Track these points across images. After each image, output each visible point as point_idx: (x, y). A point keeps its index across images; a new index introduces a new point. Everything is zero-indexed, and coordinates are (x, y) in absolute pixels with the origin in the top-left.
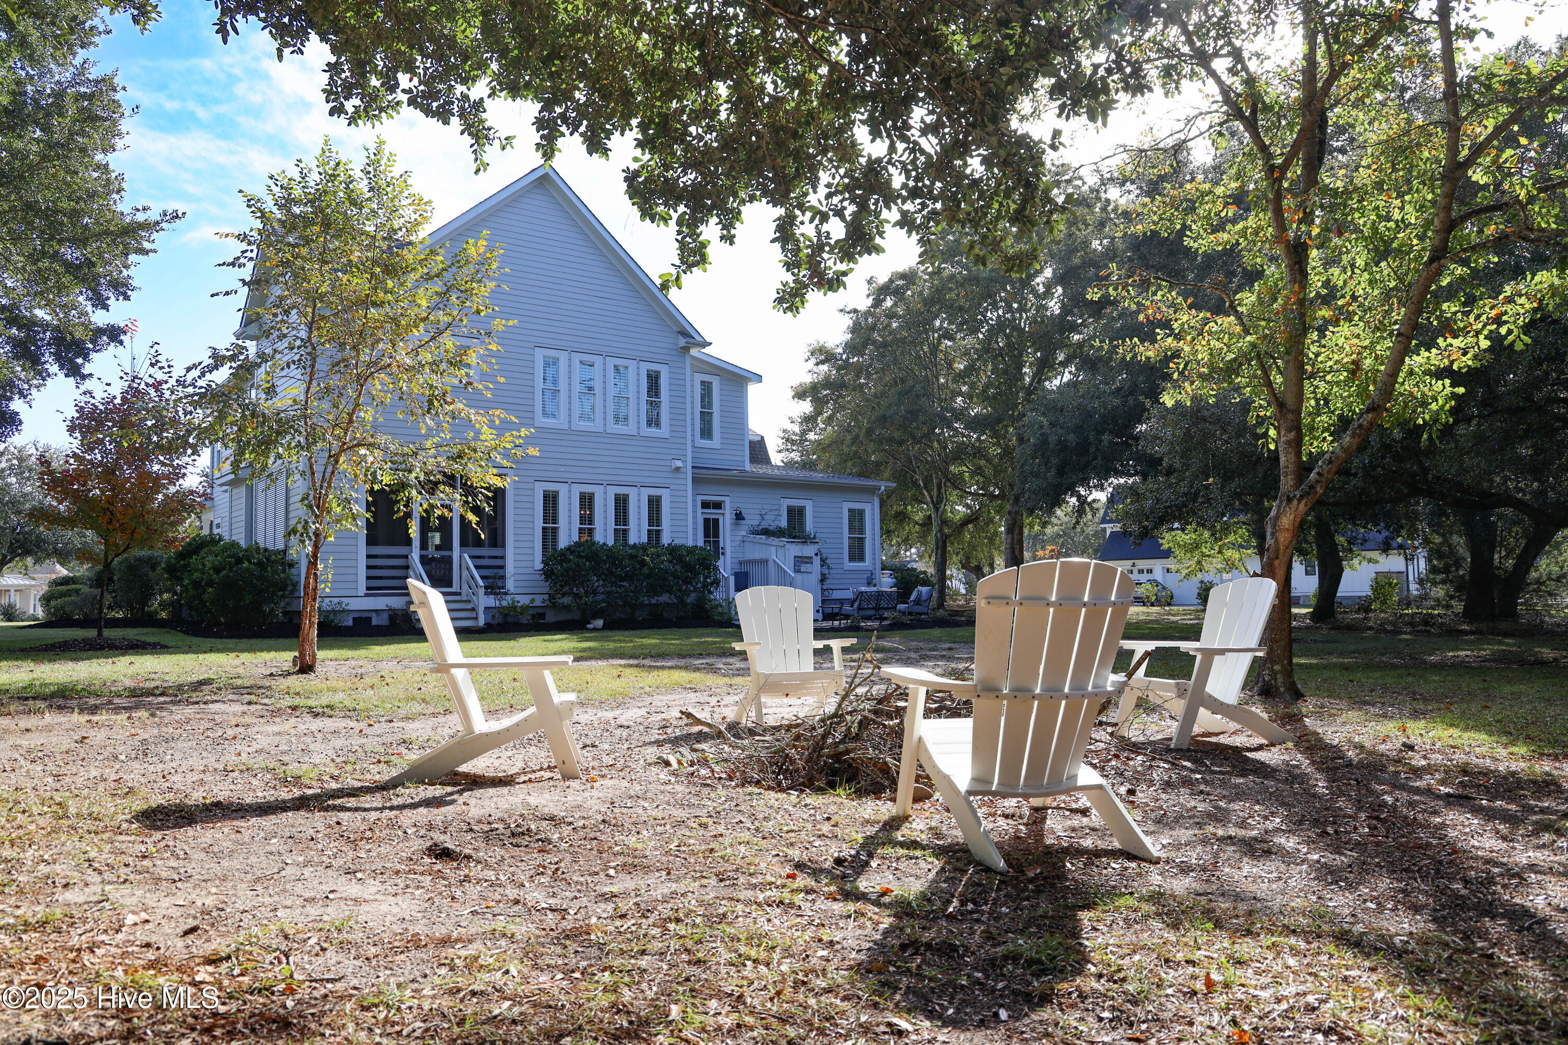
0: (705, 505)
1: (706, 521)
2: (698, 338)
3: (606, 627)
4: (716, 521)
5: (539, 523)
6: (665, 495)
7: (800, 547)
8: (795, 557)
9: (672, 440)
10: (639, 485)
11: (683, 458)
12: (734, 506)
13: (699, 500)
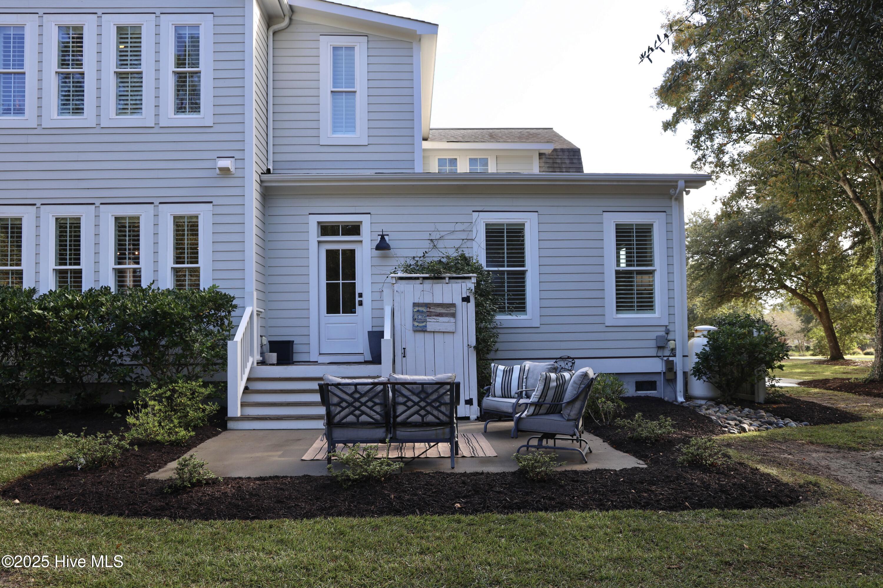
0: (326, 230)
1: (332, 255)
4: (350, 256)
6: (205, 217)
8: (415, 305)
9: (217, 128)
10: (157, 201)
11: (237, 155)
12: (379, 228)
13: (313, 222)
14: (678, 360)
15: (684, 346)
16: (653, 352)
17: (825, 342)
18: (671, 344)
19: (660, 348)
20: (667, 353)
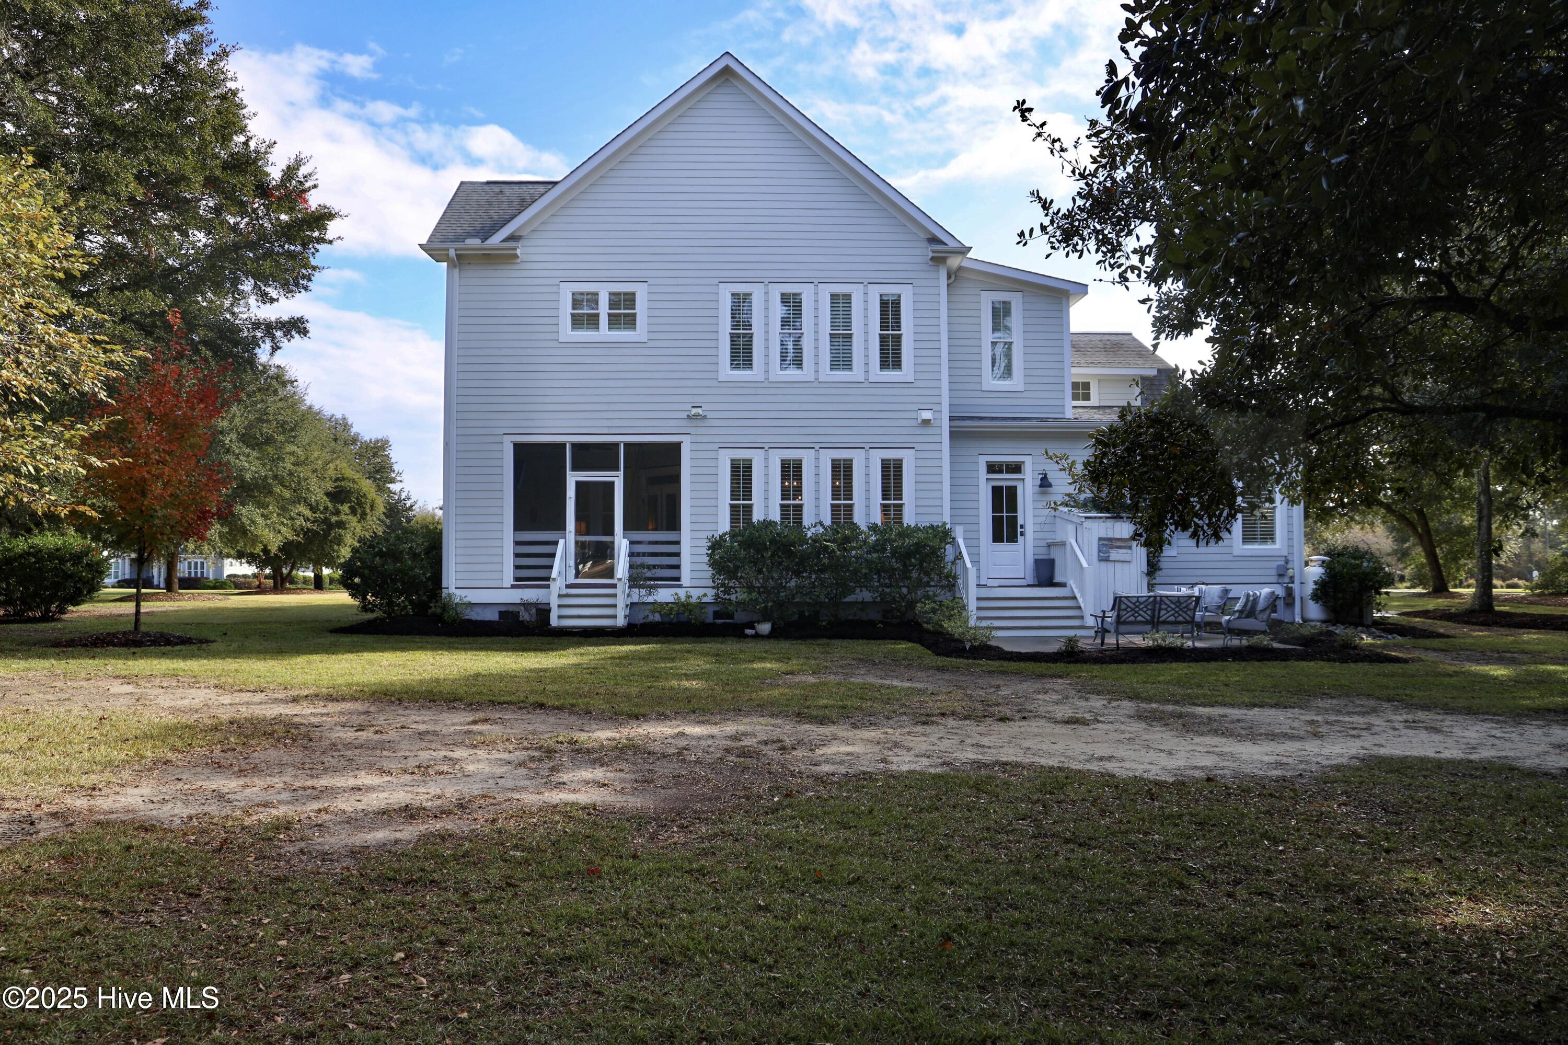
0: (992, 468)
1: (997, 491)
2: (952, 244)
3: (774, 635)
4: (1012, 491)
5: (725, 500)
6: (909, 460)
7: (1110, 523)
8: (1100, 539)
9: (918, 384)
10: (867, 446)
11: (935, 407)
12: (1041, 468)
13: (982, 462)
14: (1296, 586)
15: (1302, 572)
16: (1274, 579)
17: (1427, 570)
18: (1290, 572)
19: (1281, 575)
20: (1286, 580)
